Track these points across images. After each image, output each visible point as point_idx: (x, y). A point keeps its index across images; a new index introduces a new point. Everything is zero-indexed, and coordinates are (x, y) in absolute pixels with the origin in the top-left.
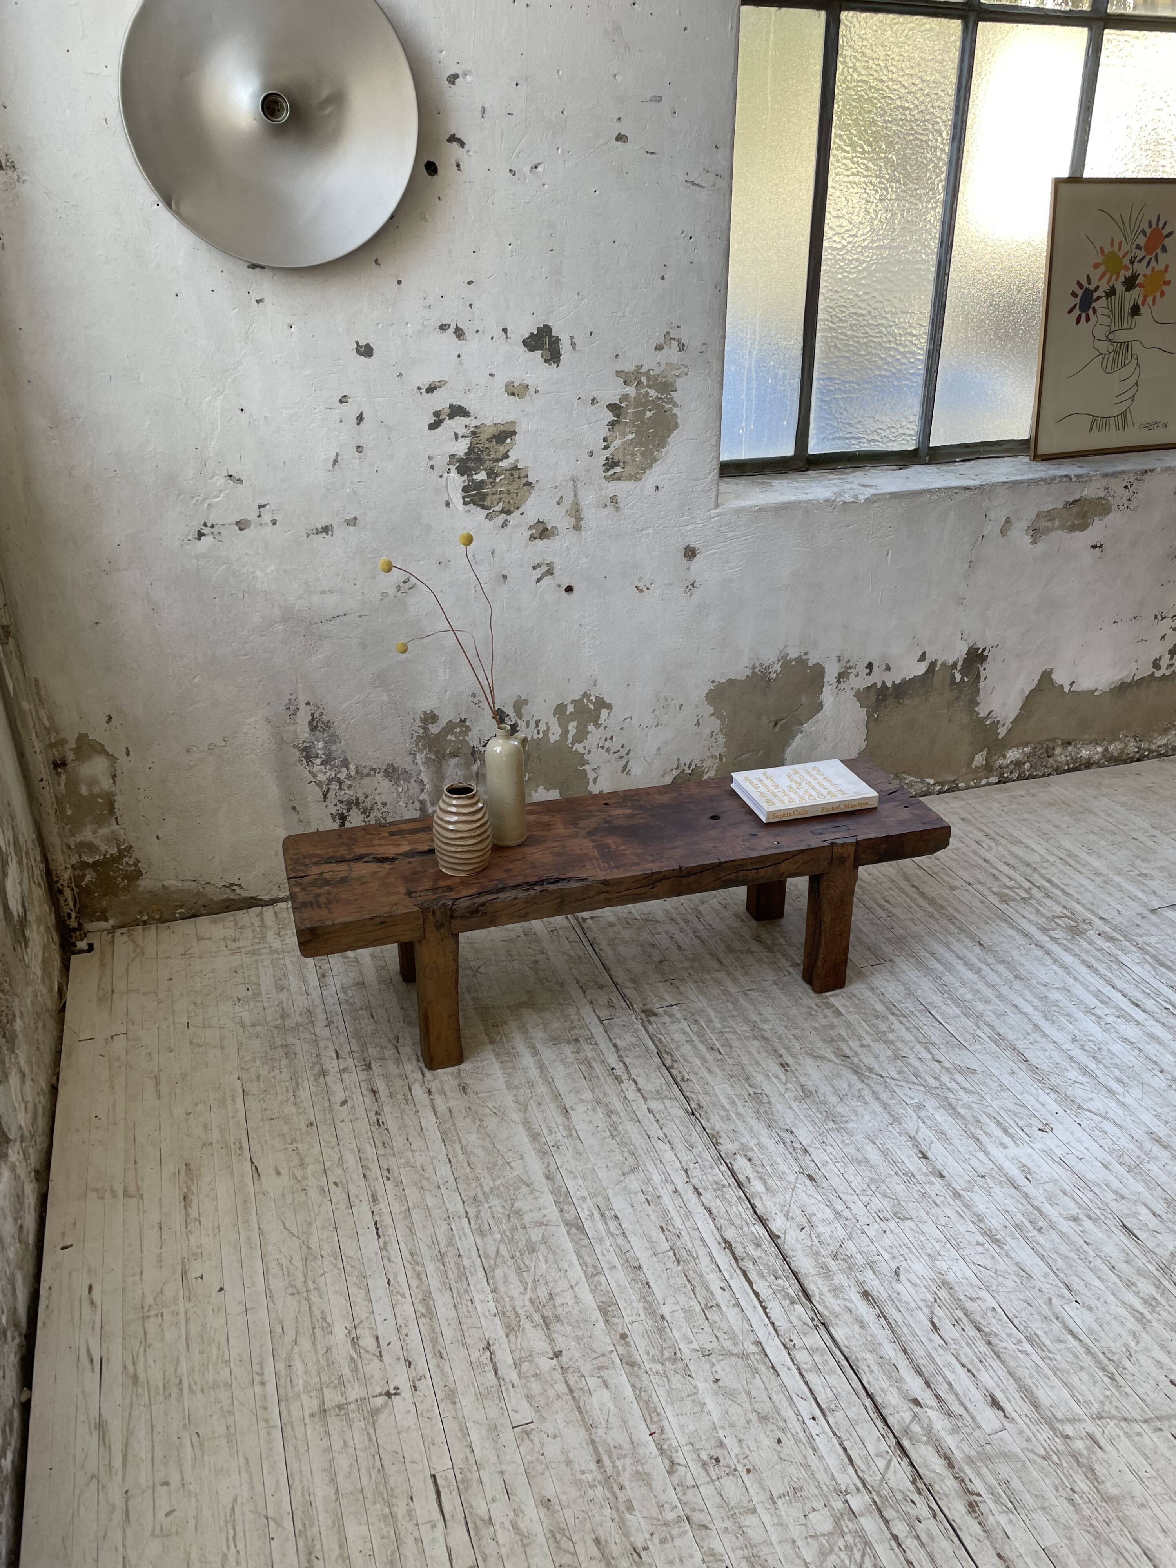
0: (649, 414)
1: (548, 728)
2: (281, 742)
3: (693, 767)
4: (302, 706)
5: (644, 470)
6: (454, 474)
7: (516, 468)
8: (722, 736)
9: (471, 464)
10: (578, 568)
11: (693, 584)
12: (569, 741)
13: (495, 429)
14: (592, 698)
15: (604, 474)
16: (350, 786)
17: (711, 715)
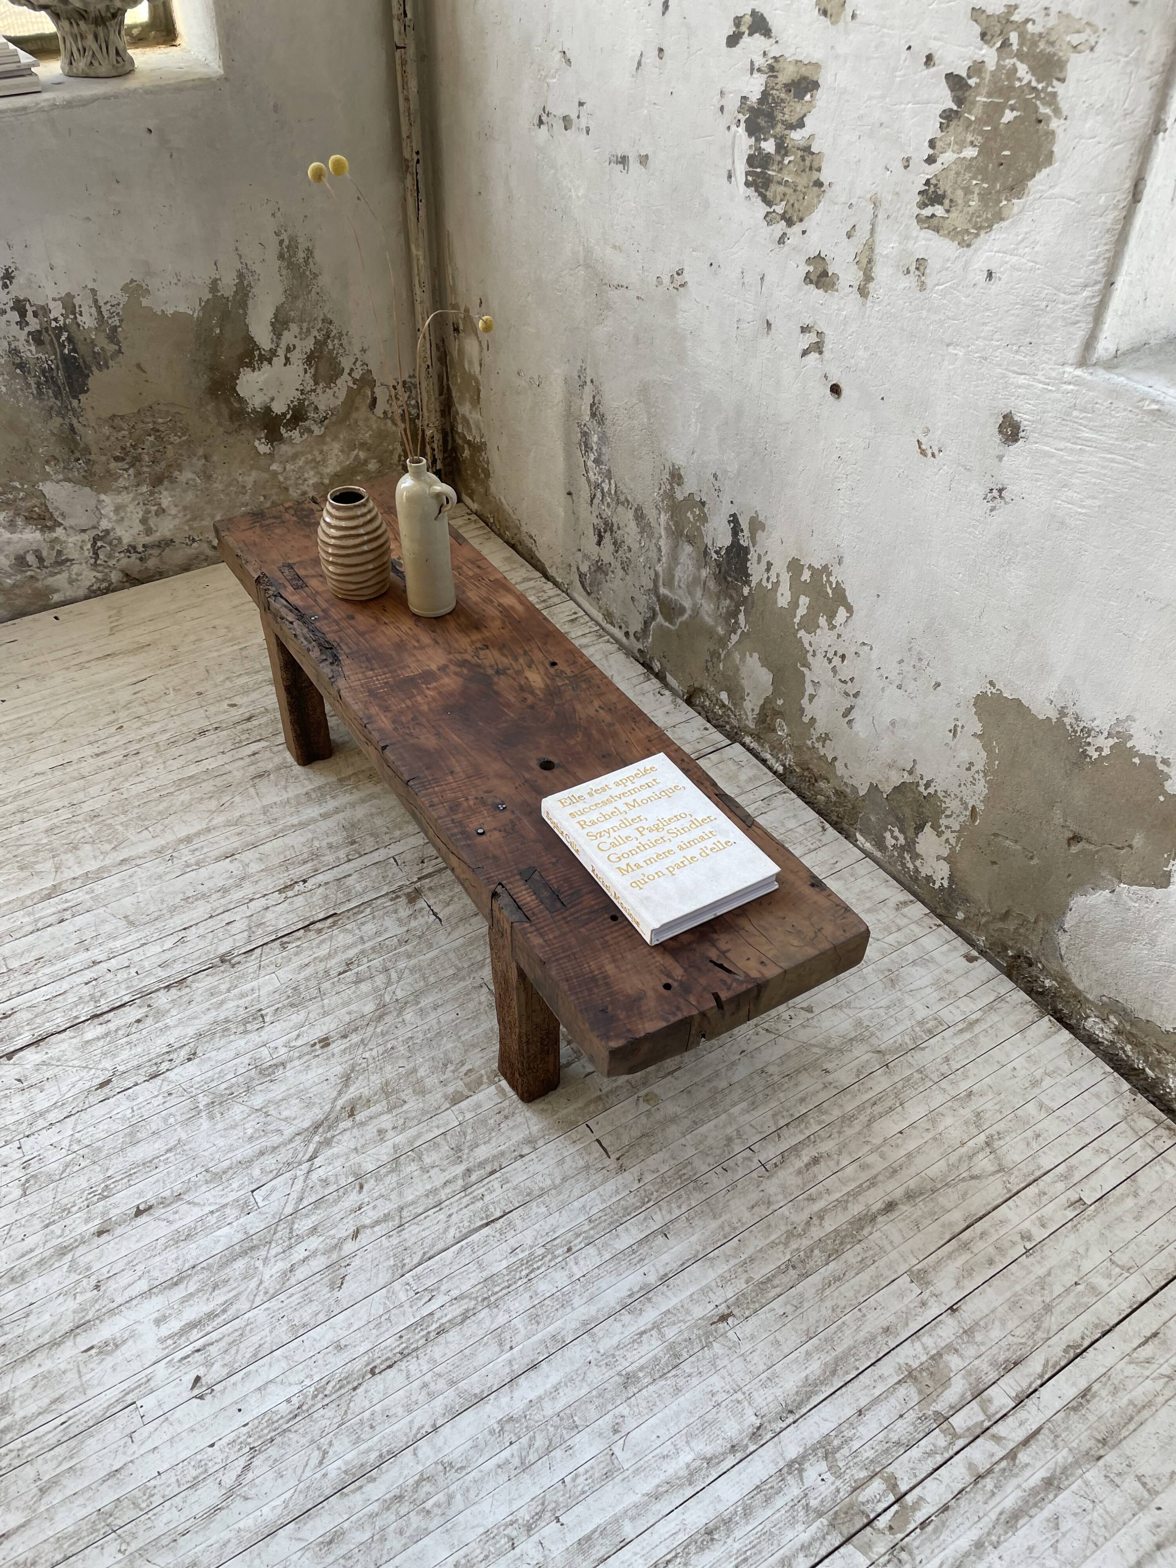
0: (1009, 116)
1: (778, 582)
2: (569, 414)
3: (931, 790)
4: (589, 382)
5: (979, 228)
6: (741, 130)
7: (807, 149)
8: (983, 780)
9: (762, 122)
10: (853, 361)
11: (1000, 491)
12: (797, 620)
13: (796, 69)
14: (832, 579)
15: (918, 211)
16: (608, 504)
17: (975, 735)
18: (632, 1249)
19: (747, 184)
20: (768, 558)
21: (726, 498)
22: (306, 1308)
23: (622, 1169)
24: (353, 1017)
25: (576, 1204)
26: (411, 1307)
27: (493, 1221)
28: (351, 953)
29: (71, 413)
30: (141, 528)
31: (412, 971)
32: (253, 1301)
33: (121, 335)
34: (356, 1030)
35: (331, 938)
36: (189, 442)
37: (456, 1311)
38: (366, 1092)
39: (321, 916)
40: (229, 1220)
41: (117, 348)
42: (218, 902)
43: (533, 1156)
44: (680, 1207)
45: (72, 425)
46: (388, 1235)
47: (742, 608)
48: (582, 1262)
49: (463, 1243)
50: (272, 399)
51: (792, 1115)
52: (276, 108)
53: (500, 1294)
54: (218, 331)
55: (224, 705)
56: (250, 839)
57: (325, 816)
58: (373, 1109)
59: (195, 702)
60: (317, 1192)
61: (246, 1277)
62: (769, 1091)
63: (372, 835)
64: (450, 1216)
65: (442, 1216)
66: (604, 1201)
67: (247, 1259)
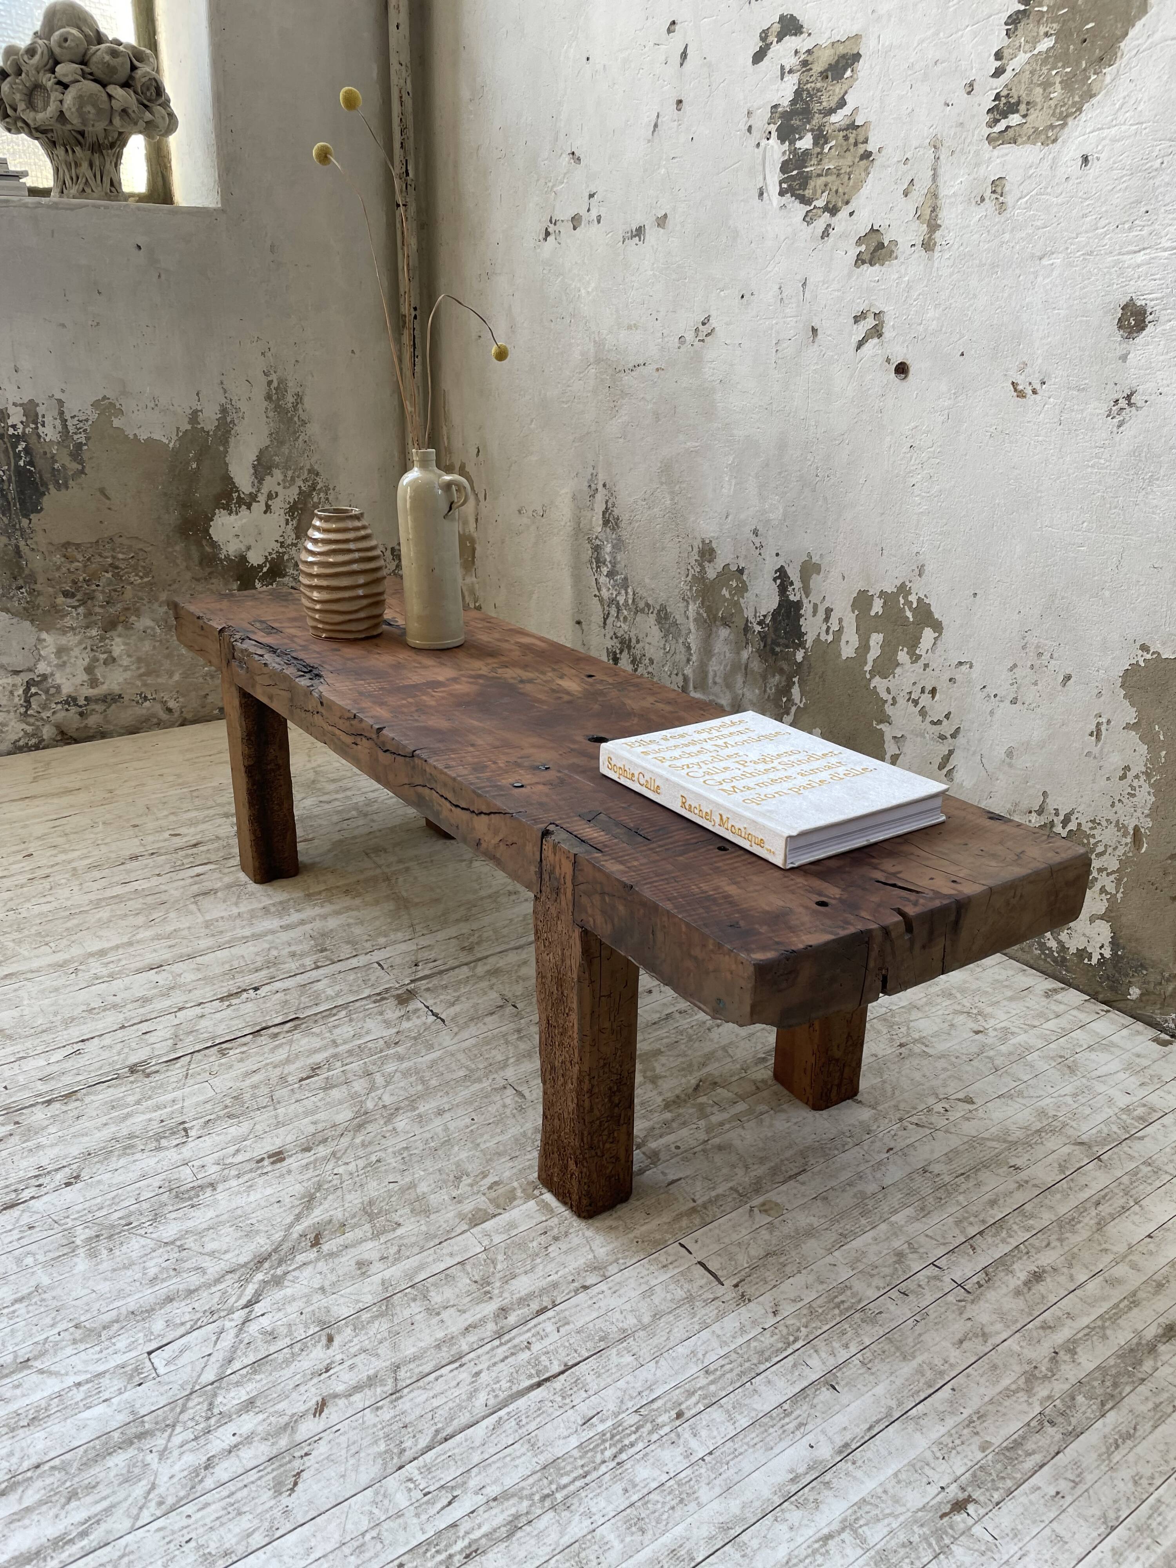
1: (841, 629)
2: (579, 530)
4: (600, 487)
5: (1066, 117)
6: (773, 141)
7: (850, 126)
8: (1146, 787)
9: (796, 122)
10: (921, 328)
11: (1128, 398)
12: (868, 668)
13: (833, 51)
14: (913, 598)
15: (989, 130)
16: (625, 618)
17: (1127, 727)
18: (784, 1410)
19: (782, 193)
20: (827, 604)
21: (768, 553)
22: (231, 1525)
23: (743, 1299)
24: (320, 1127)
25: (680, 1349)
26: (417, 1515)
27: (547, 1380)
28: (319, 1058)
29: (18, 533)
30: (85, 677)
31: (406, 1074)
32: (137, 1517)
33: (86, 456)
34: (325, 1141)
35: (291, 1042)
36: (150, 584)
37: (498, 1517)
38: (339, 1215)
39: (277, 1021)
40: (106, 1395)
41: (80, 467)
42: (134, 1013)
43: (603, 1286)
44: (846, 1346)
45: (17, 547)
46: (375, 1407)
47: (796, 679)
48: (704, 1433)
49: (501, 1413)
50: (249, 548)
51: (983, 1221)
52: (272, 248)
53: (572, 1488)
54: (194, 466)
55: (166, 835)
56: (185, 951)
57: (286, 928)
58: (350, 1236)
59: (131, 832)
60: (256, 1350)
61: (128, 1479)
62: (941, 1193)
63: (348, 943)
64: (477, 1374)
65: (464, 1375)
66: (724, 1344)
67: (131, 1452)
